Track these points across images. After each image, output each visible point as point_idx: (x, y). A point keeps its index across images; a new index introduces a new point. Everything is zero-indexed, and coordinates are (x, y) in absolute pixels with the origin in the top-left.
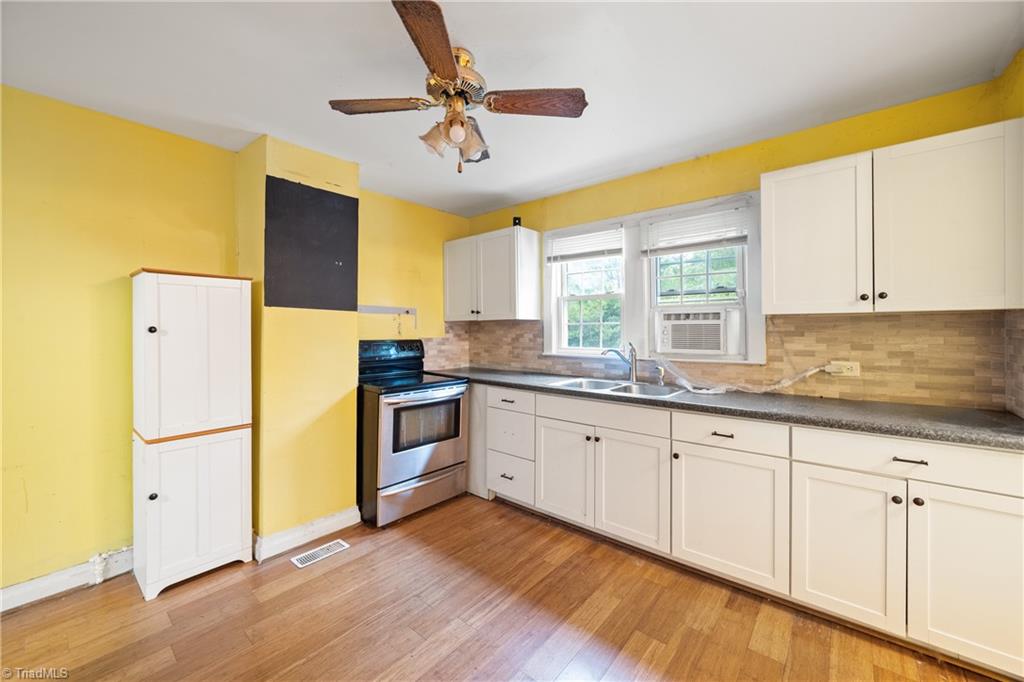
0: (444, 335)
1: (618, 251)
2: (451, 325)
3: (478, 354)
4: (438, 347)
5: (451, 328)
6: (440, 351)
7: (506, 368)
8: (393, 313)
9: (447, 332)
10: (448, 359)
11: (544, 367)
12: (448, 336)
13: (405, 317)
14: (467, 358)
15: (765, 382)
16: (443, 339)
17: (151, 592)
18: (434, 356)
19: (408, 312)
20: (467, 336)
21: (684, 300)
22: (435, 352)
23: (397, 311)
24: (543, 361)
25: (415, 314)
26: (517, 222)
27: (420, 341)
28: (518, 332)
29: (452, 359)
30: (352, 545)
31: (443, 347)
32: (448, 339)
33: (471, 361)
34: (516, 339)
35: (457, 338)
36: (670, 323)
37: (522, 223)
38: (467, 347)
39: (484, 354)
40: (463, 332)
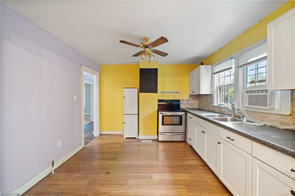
0: (189, 99)
1: (231, 68)
2: (191, 96)
3: (199, 104)
4: (187, 102)
5: (191, 97)
6: (187, 103)
7: (205, 109)
8: (173, 93)
9: (190, 98)
10: (190, 105)
11: (213, 109)
12: (190, 99)
13: (176, 94)
14: (197, 105)
15: (290, 124)
16: (188, 100)
17: (125, 138)
18: (185, 104)
19: (177, 93)
20: (197, 99)
21: (256, 85)
22: (186, 103)
23: (174, 92)
24: (212, 107)
25: (179, 93)
26: (202, 64)
27: (179, 100)
28: (208, 98)
29: (191, 105)
30: (152, 142)
31: (188, 102)
32: (190, 100)
33: (198, 106)
34: (207, 100)
35: (193, 100)
36: (247, 95)
37: (203, 64)
38: (197, 102)
39: (201, 104)
40: (196, 98)
